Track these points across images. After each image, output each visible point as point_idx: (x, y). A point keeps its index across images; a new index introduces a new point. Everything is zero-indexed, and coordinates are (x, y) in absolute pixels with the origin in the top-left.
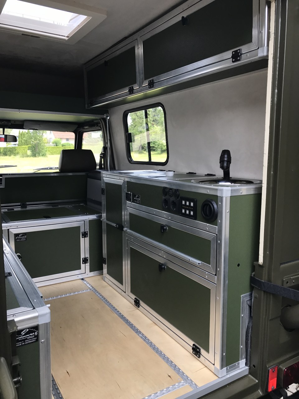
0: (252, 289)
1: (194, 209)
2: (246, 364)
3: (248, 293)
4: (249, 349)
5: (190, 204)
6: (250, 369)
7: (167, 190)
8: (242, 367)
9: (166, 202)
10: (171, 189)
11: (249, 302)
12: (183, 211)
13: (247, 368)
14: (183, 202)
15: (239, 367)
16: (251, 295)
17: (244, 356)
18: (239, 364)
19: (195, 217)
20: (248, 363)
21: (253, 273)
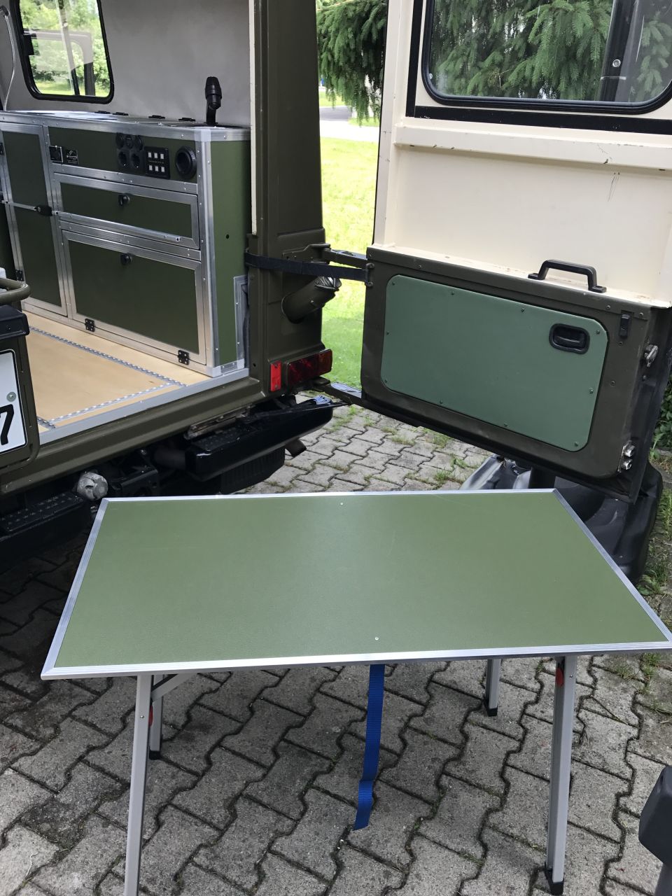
0: (247, 269)
1: (166, 163)
2: (245, 366)
3: (243, 276)
4: (248, 346)
5: (159, 156)
6: (250, 371)
7: (123, 138)
8: (240, 368)
9: (123, 157)
10: (129, 136)
11: (244, 288)
12: (151, 168)
13: (247, 369)
14: (150, 155)
15: (236, 367)
16: (246, 278)
17: (242, 355)
18: (236, 364)
19: (167, 176)
20: (248, 363)
21: (247, 249)
